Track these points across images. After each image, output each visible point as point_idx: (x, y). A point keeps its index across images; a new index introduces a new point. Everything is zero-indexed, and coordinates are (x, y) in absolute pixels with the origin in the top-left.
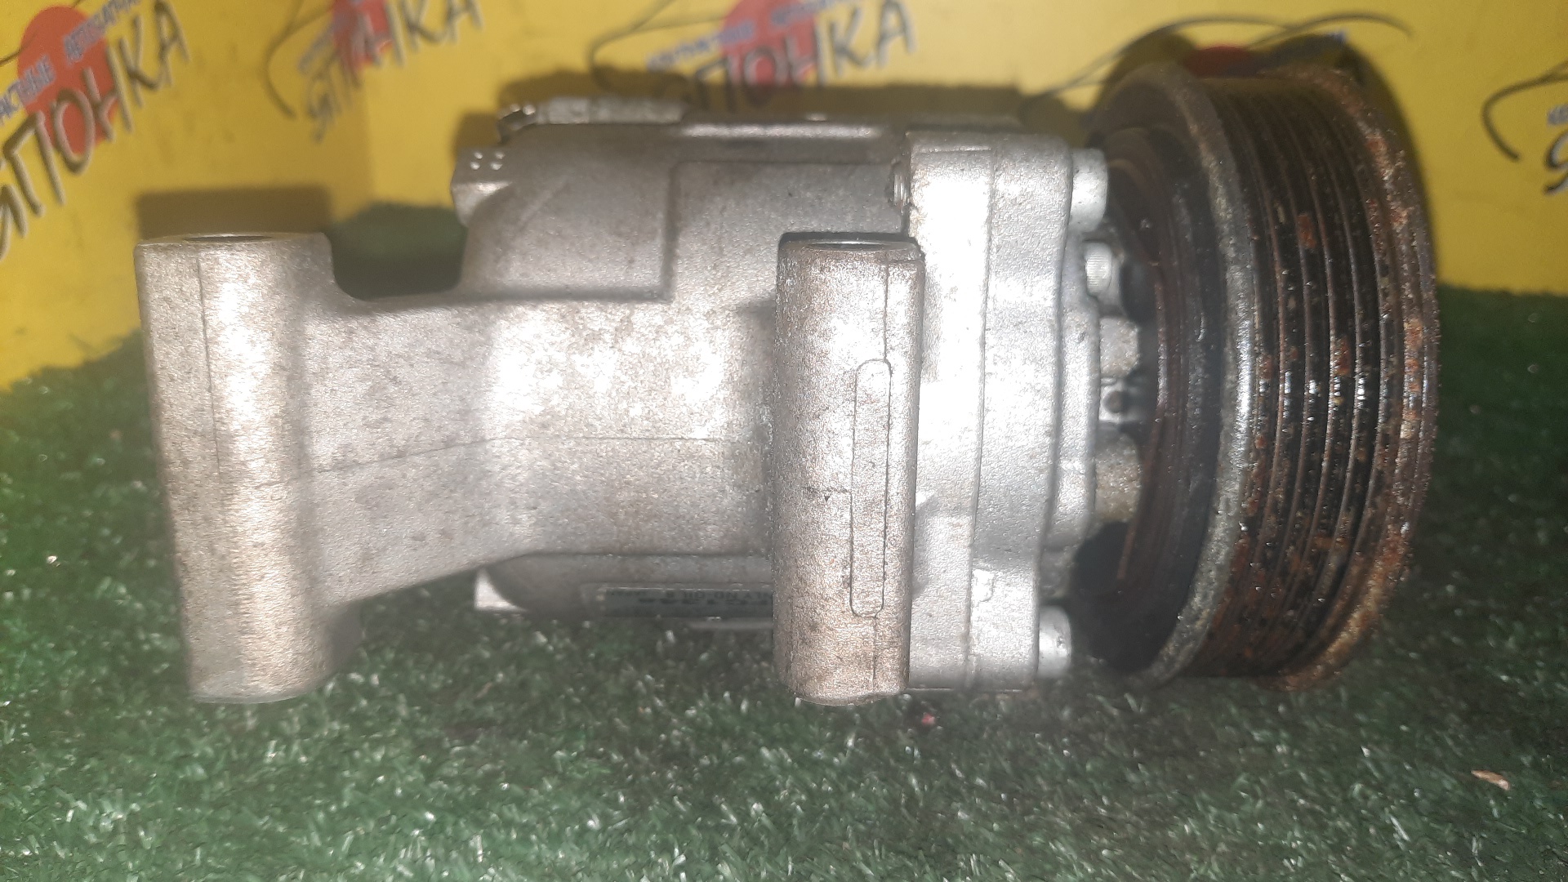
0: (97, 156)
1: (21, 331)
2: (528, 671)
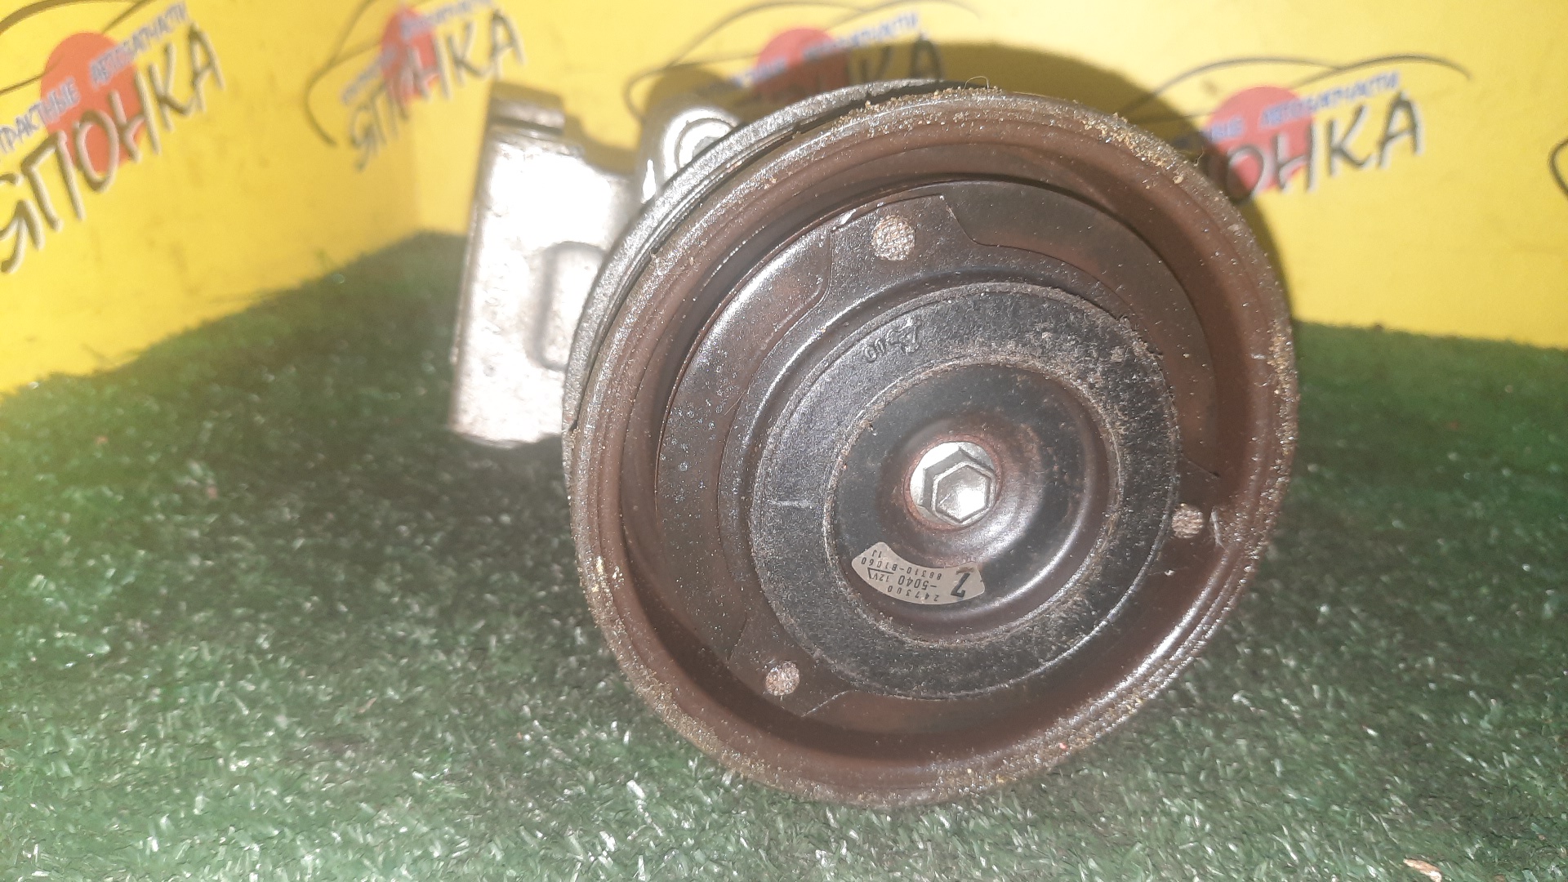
0: (120, 175)
1: (31, 339)
2: (420, 689)
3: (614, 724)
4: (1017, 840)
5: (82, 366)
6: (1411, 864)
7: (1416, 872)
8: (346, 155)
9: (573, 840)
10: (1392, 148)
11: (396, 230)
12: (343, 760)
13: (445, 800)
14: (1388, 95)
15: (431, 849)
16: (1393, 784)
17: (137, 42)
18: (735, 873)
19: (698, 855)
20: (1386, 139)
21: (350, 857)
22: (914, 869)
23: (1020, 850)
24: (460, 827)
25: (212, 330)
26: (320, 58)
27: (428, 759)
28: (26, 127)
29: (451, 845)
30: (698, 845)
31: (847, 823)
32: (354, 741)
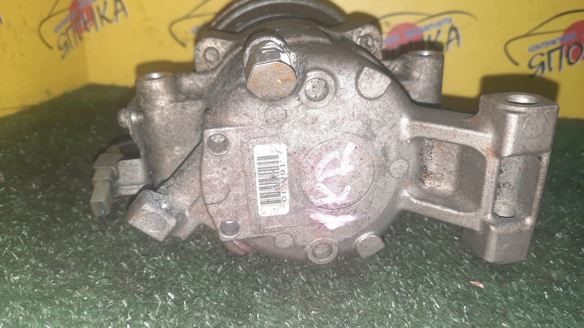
2: (92, 246)
4: (331, 284)
6: (472, 283)
7: (474, 285)
8: (57, 53)
9: (156, 296)
11: (78, 83)
12: (59, 274)
13: (103, 286)
15: (97, 304)
16: (465, 256)
18: (223, 304)
19: (208, 298)
21: (63, 309)
22: (292, 296)
23: (332, 288)
24: (110, 296)
26: (45, 16)
27: (95, 271)
29: (106, 303)
30: (208, 295)
31: (266, 282)
32: (63, 266)
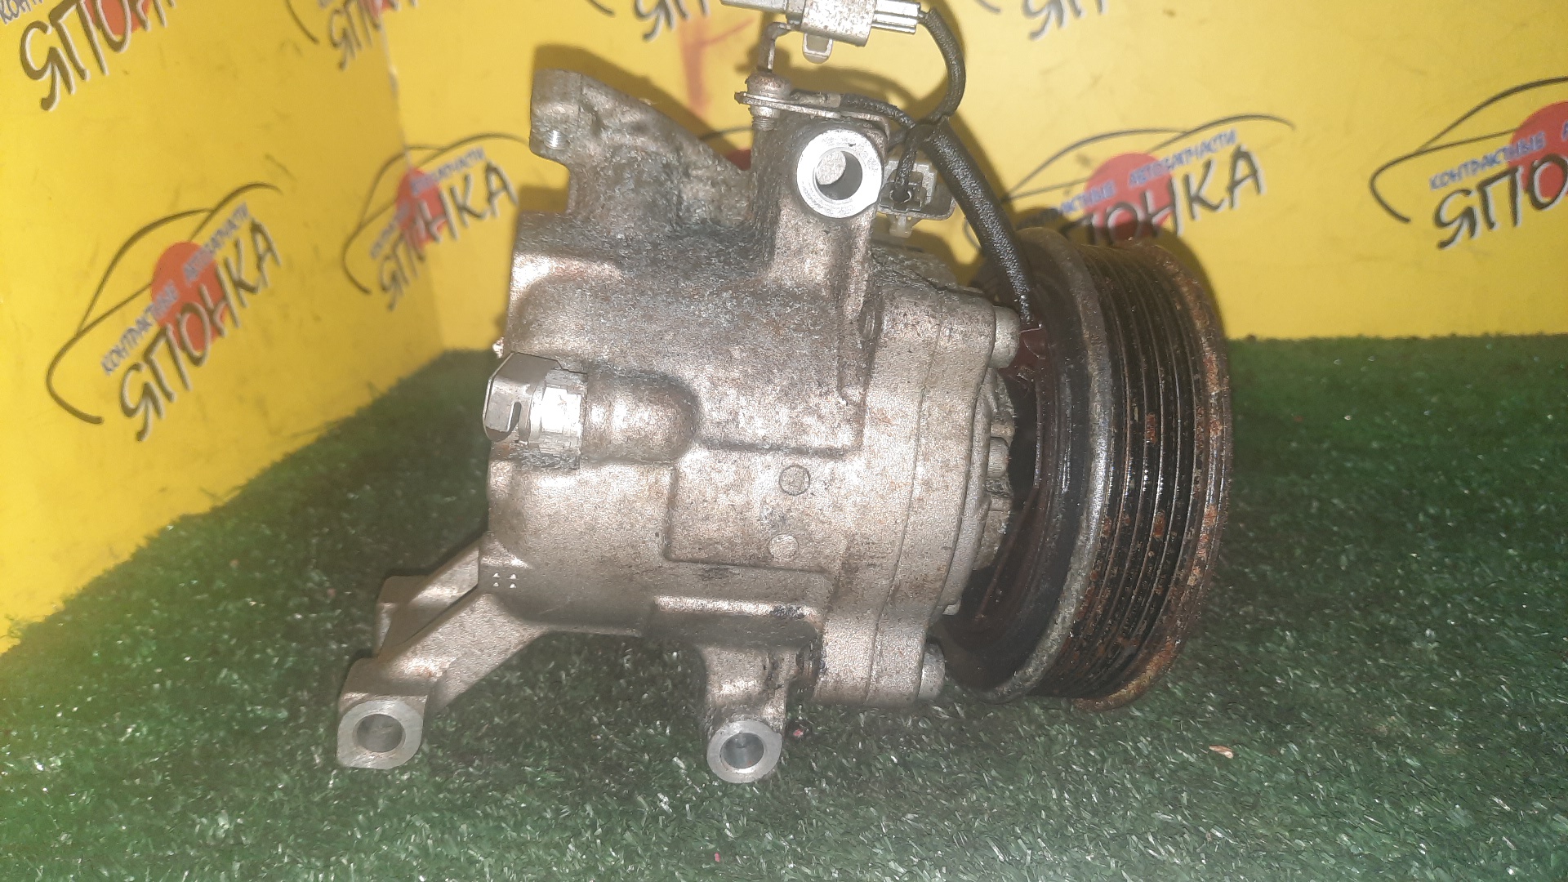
0: (215, 350)
1: (163, 490)
2: (517, 715)
3: (658, 723)
4: (944, 764)
5: (202, 506)
6: (1213, 749)
7: (1217, 753)
8: (379, 299)
9: (640, 799)
10: (1238, 191)
11: (423, 355)
12: (473, 767)
13: (549, 783)
14: (1230, 149)
15: (545, 814)
16: (1209, 698)
17: (215, 243)
18: (751, 810)
19: (725, 800)
20: (1233, 185)
21: (491, 824)
22: (873, 790)
23: (945, 770)
24: (563, 801)
25: (294, 460)
26: (351, 227)
27: (532, 760)
28: (143, 325)
29: (557, 812)
30: (724, 795)
31: (826, 768)
32: (478, 753)
